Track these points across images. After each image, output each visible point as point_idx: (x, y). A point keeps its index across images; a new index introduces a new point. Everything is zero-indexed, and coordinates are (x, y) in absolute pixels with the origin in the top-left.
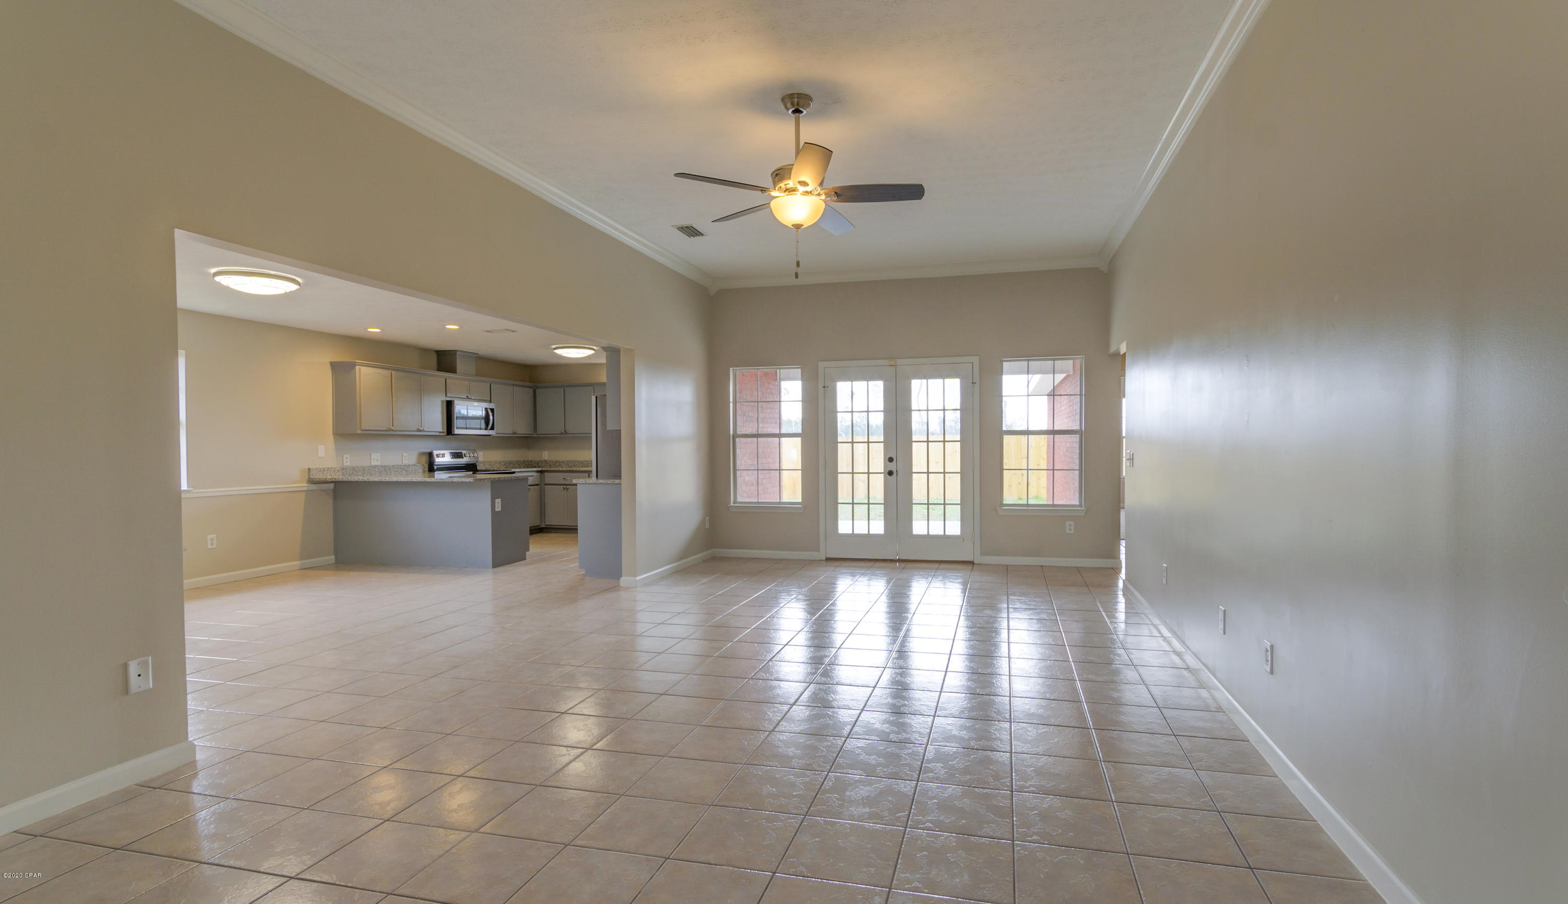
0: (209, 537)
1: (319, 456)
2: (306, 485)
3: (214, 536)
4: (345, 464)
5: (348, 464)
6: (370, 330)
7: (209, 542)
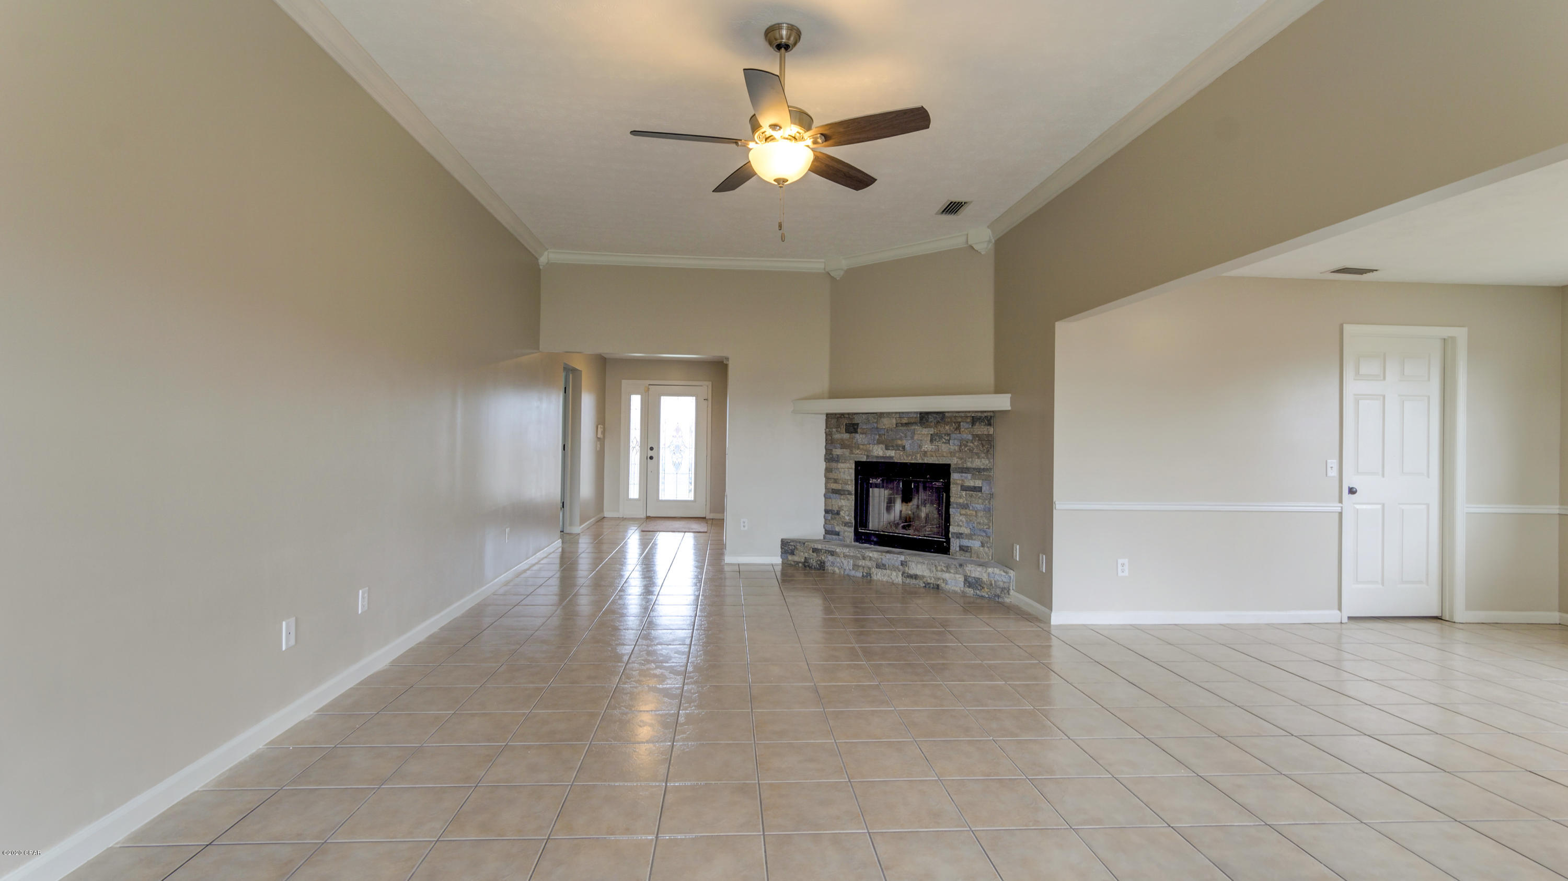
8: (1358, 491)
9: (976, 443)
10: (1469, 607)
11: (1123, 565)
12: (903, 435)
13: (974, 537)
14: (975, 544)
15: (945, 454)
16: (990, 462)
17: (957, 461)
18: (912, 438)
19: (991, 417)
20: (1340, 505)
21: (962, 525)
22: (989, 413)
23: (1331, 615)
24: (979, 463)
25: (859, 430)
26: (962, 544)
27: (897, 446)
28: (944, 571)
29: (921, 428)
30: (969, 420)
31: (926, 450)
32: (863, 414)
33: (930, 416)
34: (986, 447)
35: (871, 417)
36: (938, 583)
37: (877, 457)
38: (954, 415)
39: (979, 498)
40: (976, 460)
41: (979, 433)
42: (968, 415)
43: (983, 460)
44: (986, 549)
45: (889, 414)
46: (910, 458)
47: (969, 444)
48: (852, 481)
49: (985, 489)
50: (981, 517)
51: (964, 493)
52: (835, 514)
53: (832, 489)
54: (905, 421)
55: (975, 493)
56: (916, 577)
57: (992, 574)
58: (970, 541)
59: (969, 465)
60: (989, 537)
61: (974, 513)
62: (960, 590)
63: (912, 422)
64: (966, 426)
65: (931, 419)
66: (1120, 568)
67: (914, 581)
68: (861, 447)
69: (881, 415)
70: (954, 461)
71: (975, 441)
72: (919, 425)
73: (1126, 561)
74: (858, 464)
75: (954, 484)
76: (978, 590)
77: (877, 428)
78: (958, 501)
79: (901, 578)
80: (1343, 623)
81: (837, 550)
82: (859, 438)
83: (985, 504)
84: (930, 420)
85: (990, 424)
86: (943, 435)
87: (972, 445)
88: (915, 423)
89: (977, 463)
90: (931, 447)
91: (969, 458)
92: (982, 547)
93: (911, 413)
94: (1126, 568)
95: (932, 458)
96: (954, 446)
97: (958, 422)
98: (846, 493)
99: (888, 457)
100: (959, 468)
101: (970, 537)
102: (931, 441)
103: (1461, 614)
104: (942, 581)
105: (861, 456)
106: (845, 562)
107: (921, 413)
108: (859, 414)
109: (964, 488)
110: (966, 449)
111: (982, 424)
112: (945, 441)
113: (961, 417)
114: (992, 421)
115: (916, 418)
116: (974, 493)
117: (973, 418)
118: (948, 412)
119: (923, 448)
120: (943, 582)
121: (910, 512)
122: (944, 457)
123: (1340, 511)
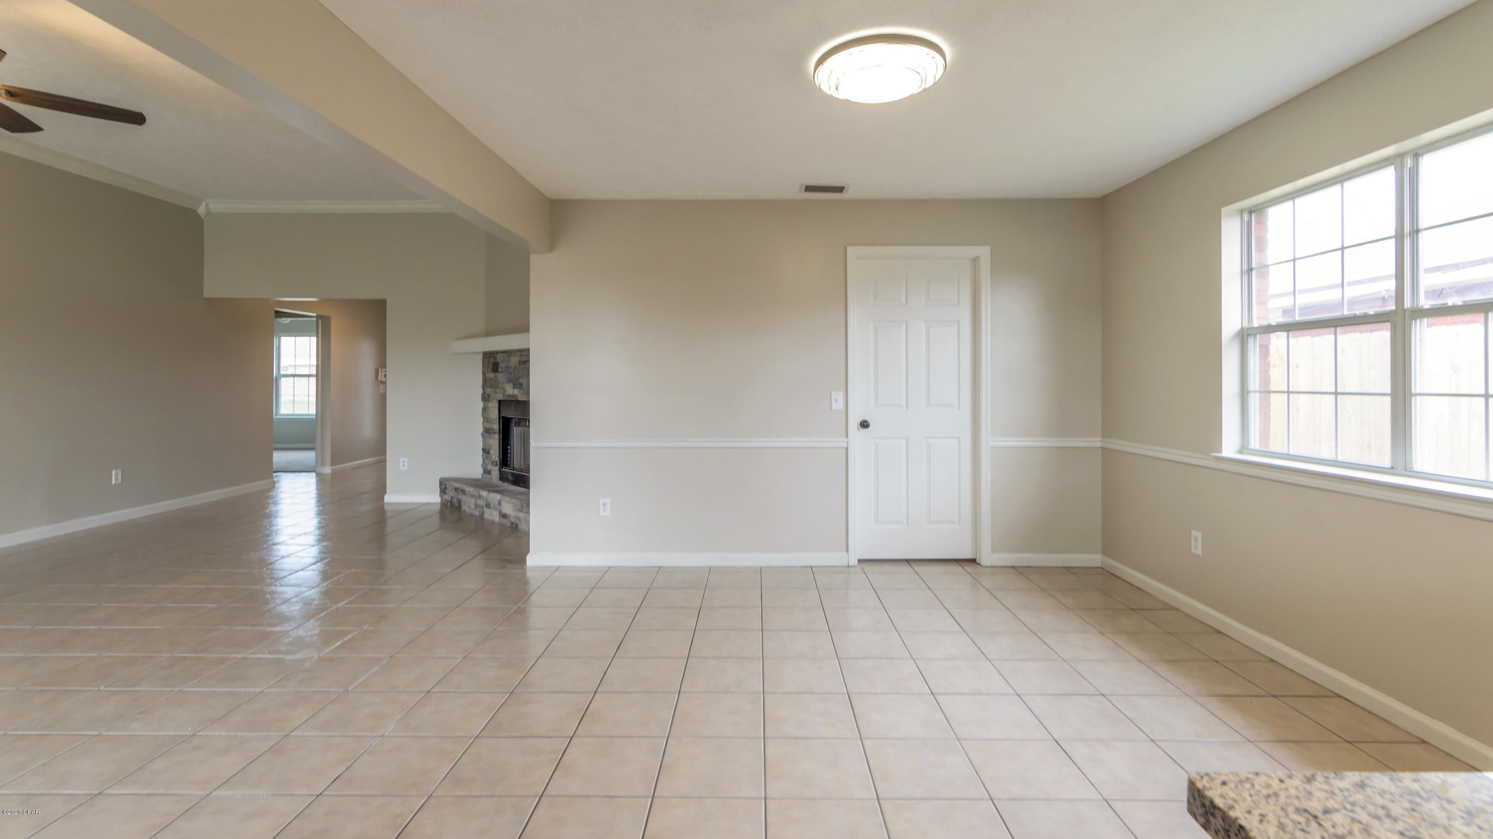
8: (869, 428)
10: (994, 550)
11: (604, 504)
12: (522, 373)
20: (846, 439)
23: (836, 558)
25: (499, 369)
27: (519, 384)
32: (501, 352)
35: (505, 355)
37: (507, 395)
45: (514, 353)
48: (496, 420)
52: (487, 453)
53: (487, 429)
56: (506, 516)
66: (601, 507)
68: (501, 386)
69: (510, 353)
73: (608, 501)
74: (500, 402)
77: (509, 366)
80: (850, 567)
82: (499, 377)
94: (608, 507)
98: (493, 432)
103: (987, 558)
105: (501, 395)
123: (846, 446)
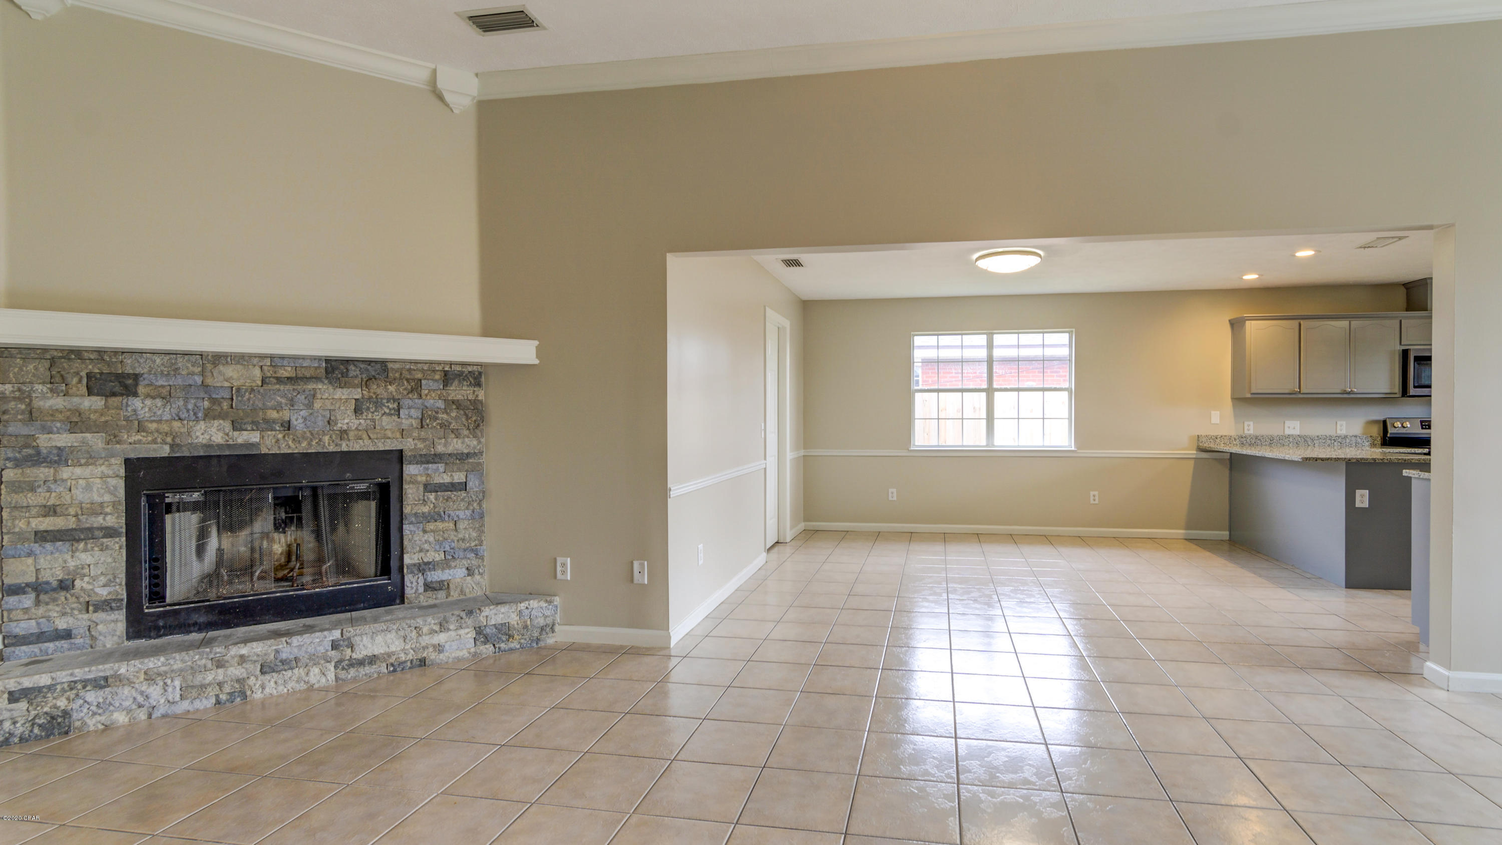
0: (1092, 493)
1: (1213, 422)
2: (1195, 452)
3: (1096, 493)
4: (1246, 432)
5: (1251, 432)
6: (1245, 277)
7: (1092, 498)
9: (454, 414)
10: (790, 528)
11: (701, 551)
12: (283, 401)
13: (453, 564)
14: (456, 574)
15: (389, 434)
16: (480, 442)
17: (416, 445)
18: (310, 406)
19: (480, 373)
20: (765, 462)
21: (428, 548)
22: (475, 367)
24: (460, 445)
25: (141, 390)
26: (429, 579)
27: (266, 421)
28: (436, 632)
29: (331, 388)
30: (437, 377)
31: (345, 427)
32: (154, 353)
33: (352, 367)
34: (474, 419)
35: (181, 362)
36: (425, 655)
37: (208, 446)
38: (408, 367)
39: (463, 500)
40: (455, 440)
41: (459, 397)
42: (437, 369)
43: (466, 440)
44: (477, 577)
45: (241, 359)
46: (304, 444)
47: (440, 416)
48: (114, 504)
49: (473, 484)
50: (465, 528)
51: (432, 496)
52: (54, 590)
53: (36, 533)
54: (284, 373)
55: (455, 493)
56: (372, 660)
57: (526, 611)
58: (447, 571)
59: (440, 449)
60: (482, 558)
61: (452, 525)
62: (469, 653)
63: (308, 375)
64: (434, 385)
65: (353, 371)
67: (367, 669)
68: (153, 426)
69: (219, 359)
70: (408, 445)
71: (451, 410)
72: (326, 382)
73: (702, 546)
74: (129, 463)
75: (410, 482)
76: (503, 642)
77: (204, 385)
78: (420, 511)
79: (333, 674)
81: (123, 671)
82: (139, 405)
83: (472, 508)
84: (351, 374)
85: (479, 385)
86: (385, 401)
87: (445, 416)
88: (317, 379)
89: (456, 445)
90: (357, 422)
91: (440, 439)
92: (469, 575)
93: (304, 358)
94: (702, 554)
95: (361, 441)
96: (409, 418)
97: (414, 380)
98: (98, 533)
99: (241, 445)
100: (421, 455)
101: (446, 564)
102: (357, 411)
103: (788, 535)
104: (431, 649)
105: (155, 446)
106: (155, 692)
107: (328, 360)
108: (141, 352)
109: (429, 488)
110: (434, 424)
111: (465, 383)
112: (387, 411)
113: (423, 371)
114: (483, 379)
115: (316, 368)
116: (453, 495)
117: (445, 375)
118: (394, 361)
119: (339, 425)
120: (435, 651)
121: (243, 549)
122: (389, 438)
123: (766, 466)
